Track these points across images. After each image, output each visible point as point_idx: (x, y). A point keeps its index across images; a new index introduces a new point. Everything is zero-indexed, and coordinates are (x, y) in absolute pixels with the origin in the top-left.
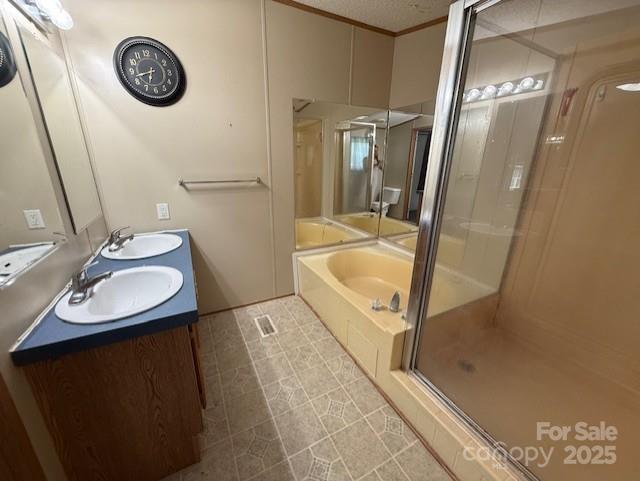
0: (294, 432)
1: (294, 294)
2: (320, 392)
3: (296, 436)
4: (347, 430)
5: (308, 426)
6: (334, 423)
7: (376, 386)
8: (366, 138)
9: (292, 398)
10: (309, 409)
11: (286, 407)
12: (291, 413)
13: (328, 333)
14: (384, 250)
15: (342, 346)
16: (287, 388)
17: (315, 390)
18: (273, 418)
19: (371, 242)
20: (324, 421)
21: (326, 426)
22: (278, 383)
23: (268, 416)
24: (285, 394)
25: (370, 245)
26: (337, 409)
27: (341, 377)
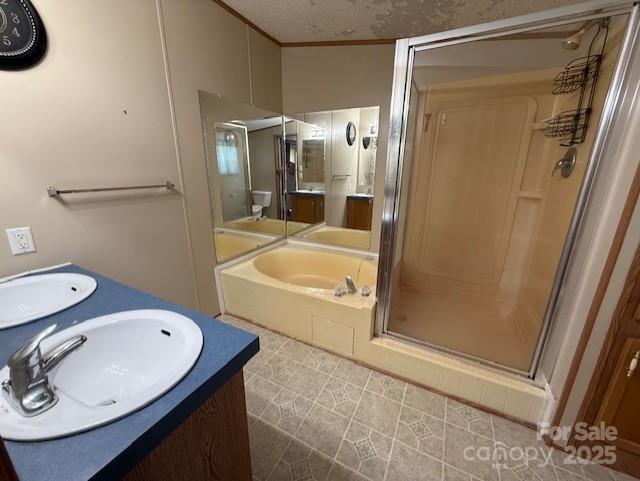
0: (322, 436)
1: (220, 314)
2: (317, 391)
3: (325, 437)
4: (360, 407)
5: (329, 423)
6: (347, 408)
7: (356, 362)
8: (227, 141)
9: (297, 410)
10: (319, 410)
11: (298, 421)
12: (306, 422)
13: (285, 338)
14: (295, 246)
15: (307, 344)
16: (286, 404)
17: (312, 392)
18: (294, 437)
19: (281, 242)
20: (338, 411)
21: (344, 414)
22: (272, 405)
23: (287, 439)
24: (288, 410)
25: (280, 246)
26: (340, 395)
27: (324, 369)
